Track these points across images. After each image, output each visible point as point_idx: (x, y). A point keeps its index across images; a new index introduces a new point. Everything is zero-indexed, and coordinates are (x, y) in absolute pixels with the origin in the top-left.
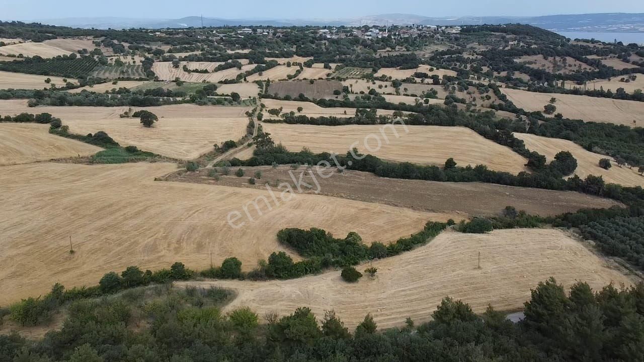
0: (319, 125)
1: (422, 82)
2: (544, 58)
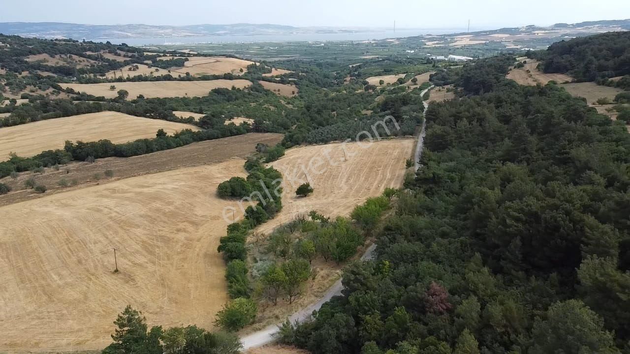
2: (51, 56)
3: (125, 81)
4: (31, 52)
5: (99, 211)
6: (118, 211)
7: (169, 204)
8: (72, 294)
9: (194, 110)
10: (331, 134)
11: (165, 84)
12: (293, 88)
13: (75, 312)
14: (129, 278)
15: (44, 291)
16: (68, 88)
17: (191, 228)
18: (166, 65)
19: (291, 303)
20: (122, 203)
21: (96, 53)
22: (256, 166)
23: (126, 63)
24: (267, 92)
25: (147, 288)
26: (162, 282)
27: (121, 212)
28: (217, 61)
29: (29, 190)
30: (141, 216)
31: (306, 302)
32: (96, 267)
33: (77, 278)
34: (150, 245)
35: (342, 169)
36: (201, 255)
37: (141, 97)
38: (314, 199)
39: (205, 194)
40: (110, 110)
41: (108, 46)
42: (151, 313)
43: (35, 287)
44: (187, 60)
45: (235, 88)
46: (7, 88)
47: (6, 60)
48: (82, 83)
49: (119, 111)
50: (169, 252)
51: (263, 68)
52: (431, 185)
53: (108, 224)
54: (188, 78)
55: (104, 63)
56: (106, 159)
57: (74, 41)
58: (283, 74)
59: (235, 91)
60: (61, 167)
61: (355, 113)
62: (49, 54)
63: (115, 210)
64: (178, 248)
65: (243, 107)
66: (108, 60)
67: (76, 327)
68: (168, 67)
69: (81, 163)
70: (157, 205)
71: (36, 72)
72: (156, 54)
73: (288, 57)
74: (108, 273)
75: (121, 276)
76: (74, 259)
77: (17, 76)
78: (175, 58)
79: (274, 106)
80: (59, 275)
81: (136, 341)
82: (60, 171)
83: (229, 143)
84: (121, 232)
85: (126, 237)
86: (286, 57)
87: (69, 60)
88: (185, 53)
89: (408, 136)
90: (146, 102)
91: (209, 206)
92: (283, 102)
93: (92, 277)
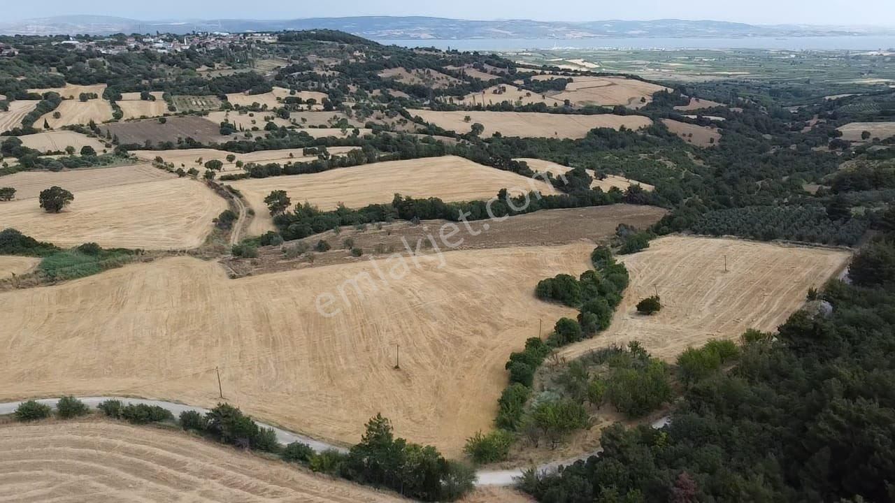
0: (298, 173)
1: (310, 109)
2: (407, 71)
3: (484, 110)
4: (387, 66)
5: (402, 292)
6: (421, 296)
7: (476, 296)
8: (351, 382)
9: (558, 160)
10: (727, 224)
11: (533, 116)
12: (714, 133)
13: (348, 401)
14: (407, 378)
15: (328, 373)
16: (417, 116)
17: (489, 331)
18: (541, 88)
19: (553, 449)
20: (428, 287)
21: (459, 68)
22: (604, 258)
23: (492, 83)
24: (672, 137)
25: (419, 393)
26: (436, 390)
27: (422, 299)
28: (613, 84)
29: (347, 251)
30: (442, 307)
31: (570, 453)
32: (380, 358)
33: (360, 366)
34: (440, 344)
35: (715, 283)
36: (488, 368)
37: (497, 135)
38: (658, 321)
39: (521, 289)
40: (454, 154)
41: (474, 59)
42: (413, 421)
43: (323, 366)
44: (571, 81)
45: (625, 129)
46: (354, 112)
47: (359, 75)
48: (433, 110)
49: (464, 157)
50: (455, 357)
51: (677, 98)
52: (807, 340)
53: (406, 310)
54: (566, 109)
55: (465, 82)
56: (433, 221)
57: (436, 51)
58: (706, 107)
59: (623, 132)
60: (384, 225)
61: (791, 189)
62: (405, 68)
63: (418, 294)
64: (467, 353)
65: (626, 159)
66: (470, 78)
67: (345, 418)
68: (543, 91)
69: (406, 222)
70: (463, 295)
71: (388, 91)
72: (532, 70)
73: (728, 76)
74: (389, 368)
75: (399, 373)
76: (364, 344)
77: (367, 96)
78: (556, 77)
79: (673, 161)
80: (346, 359)
81: (379, 447)
82: (382, 230)
83: (585, 216)
84: (416, 323)
85: (419, 330)
86: (724, 75)
87: (426, 77)
88: (569, 70)
89: (842, 247)
90: (502, 142)
91: (521, 306)
92: (690, 155)
93: (373, 368)
